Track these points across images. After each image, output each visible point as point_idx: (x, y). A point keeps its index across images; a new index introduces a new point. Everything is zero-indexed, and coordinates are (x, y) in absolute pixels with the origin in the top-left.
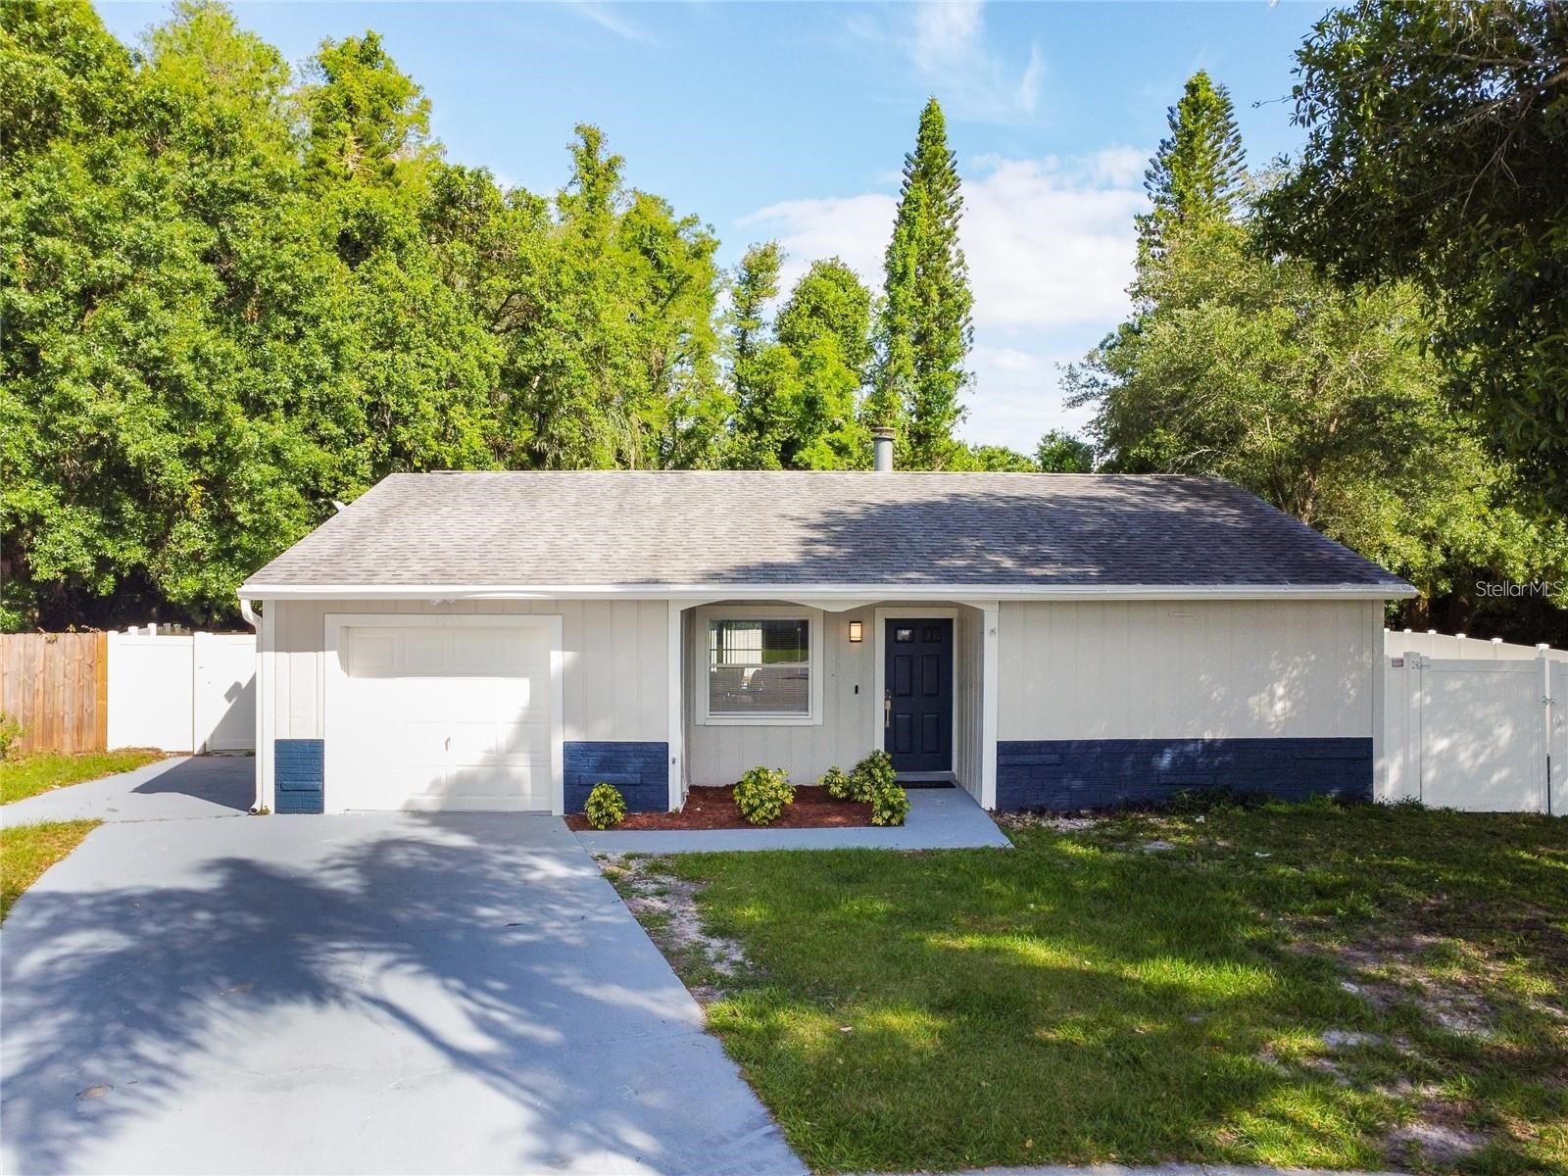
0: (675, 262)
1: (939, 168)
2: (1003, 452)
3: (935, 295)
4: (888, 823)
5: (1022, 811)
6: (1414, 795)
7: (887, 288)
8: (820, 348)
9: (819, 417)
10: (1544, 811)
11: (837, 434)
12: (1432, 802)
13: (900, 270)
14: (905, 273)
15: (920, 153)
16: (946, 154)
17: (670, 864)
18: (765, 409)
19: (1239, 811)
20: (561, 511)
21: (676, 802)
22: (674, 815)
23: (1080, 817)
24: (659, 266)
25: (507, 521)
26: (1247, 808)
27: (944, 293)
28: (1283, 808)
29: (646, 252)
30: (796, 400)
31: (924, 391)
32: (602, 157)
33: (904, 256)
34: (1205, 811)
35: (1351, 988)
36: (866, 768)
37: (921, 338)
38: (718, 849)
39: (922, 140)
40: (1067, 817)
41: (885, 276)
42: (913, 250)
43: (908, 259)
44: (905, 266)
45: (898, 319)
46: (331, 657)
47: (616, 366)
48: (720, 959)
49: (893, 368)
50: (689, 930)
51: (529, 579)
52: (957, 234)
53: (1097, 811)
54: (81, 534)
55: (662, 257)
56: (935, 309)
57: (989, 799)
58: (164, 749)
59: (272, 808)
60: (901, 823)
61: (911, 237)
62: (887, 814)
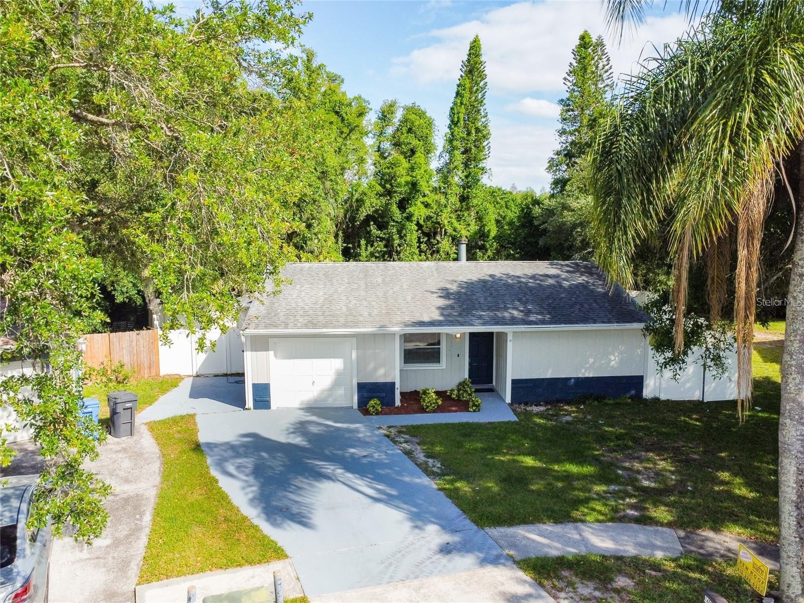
0: (351, 118)
1: (478, 69)
2: (499, 190)
3: (473, 131)
4: (474, 411)
5: (520, 403)
6: (657, 395)
7: (450, 127)
8: (418, 159)
9: (418, 191)
10: (701, 399)
11: (426, 199)
12: (663, 397)
13: (456, 119)
14: (458, 121)
15: (469, 61)
16: (481, 62)
17: (404, 430)
18: (391, 185)
19: (596, 403)
20: (344, 287)
21: (398, 403)
22: (397, 408)
23: (540, 405)
24: (343, 120)
25: (325, 294)
26: (599, 402)
27: (478, 130)
28: (611, 402)
29: (337, 113)
30: (407, 183)
31: (467, 177)
32: (315, 64)
33: (458, 113)
34: (584, 403)
35: (620, 472)
36: (462, 385)
37: (466, 151)
38: (419, 423)
39: (470, 55)
40: (536, 405)
41: (449, 122)
42: (463, 110)
43: (460, 114)
44: (458, 118)
45: (455, 143)
46: (271, 353)
47: (331, 180)
48: (434, 466)
49: (452, 166)
50: (421, 457)
51: (345, 326)
52: (485, 102)
53: (547, 403)
54: (131, 282)
55: (344, 115)
56: (473, 137)
57: (508, 400)
58: (182, 374)
59: (252, 408)
60: (479, 411)
61: (462, 103)
62: (474, 408)
